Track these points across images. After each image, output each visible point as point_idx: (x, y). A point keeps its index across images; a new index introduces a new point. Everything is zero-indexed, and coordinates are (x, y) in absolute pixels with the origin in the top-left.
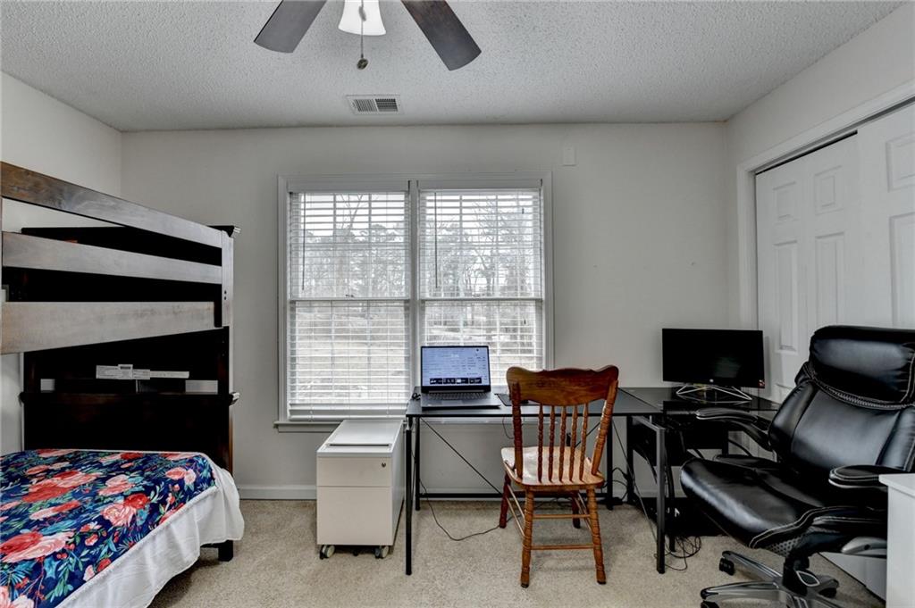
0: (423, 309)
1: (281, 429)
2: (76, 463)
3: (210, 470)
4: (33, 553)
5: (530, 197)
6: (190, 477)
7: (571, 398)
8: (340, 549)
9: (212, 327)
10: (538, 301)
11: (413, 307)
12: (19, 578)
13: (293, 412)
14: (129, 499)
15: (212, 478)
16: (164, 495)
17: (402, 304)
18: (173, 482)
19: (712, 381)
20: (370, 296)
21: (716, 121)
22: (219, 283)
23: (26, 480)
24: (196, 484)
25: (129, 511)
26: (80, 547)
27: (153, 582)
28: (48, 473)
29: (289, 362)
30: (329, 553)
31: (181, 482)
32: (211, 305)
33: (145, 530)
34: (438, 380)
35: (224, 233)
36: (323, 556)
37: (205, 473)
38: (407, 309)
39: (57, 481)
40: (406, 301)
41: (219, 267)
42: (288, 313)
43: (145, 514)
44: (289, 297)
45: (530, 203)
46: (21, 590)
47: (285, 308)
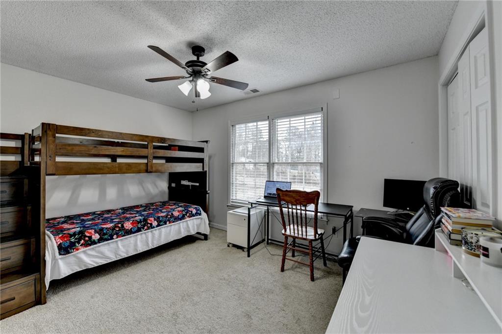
0: (273, 167)
1: (229, 207)
2: (175, 204)
3: (200, 211)
4: (159, 215)
5: (320, 116)
6: (194, 211)
7: (298, 202)
8: (234, 246)
9: (202, 170)
10: (321, 163)
11: (270, 165)
12: (156, 218)
13: (232, 202)
14: (178, 211)
15: (201, 214)
16: (187, 213)
17: (266, 165)
18: (190, 211)
19: (408, 209)
20: (257, 161)
21: (428, 57)
22: (203, 157)
23: (165, 206)
24: (196, 213)
25: (178, 214)
26: (167, 217)
27: (183, 233)
28: (169, 205)
29: (231, 184)
30: (230, 245)
31: (192, 212)
32: (201, 164)
33: (181, 219)
34: (270, 194)
35: (206, 143)
36: (228, 246)
37: (199, 212)
38: (268, 166)
39: (170, 207)
40: (268, 163)
41: (203, 153)
42: (231, 167)
43: (181, 216)
44: (231, 162)
45: (320, 118)
46: (156, 220)
47: (230, 166)
